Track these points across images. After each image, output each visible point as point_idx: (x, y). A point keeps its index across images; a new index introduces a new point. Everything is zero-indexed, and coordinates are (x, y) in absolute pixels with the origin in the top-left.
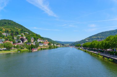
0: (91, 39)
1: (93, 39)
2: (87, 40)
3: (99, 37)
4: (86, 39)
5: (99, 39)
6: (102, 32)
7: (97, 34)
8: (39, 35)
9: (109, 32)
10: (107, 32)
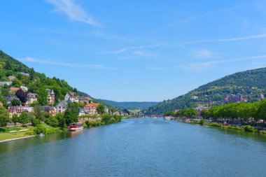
0: (207, 93)
1: (211, 92)
2: (195, 97)
3: (231, 88)
4: (190, 93)
5: (228, 92)
6: (237, 74)
7: (223, 79)
8: (63, 81)
9: (256, 73)
10: (252, 72)
